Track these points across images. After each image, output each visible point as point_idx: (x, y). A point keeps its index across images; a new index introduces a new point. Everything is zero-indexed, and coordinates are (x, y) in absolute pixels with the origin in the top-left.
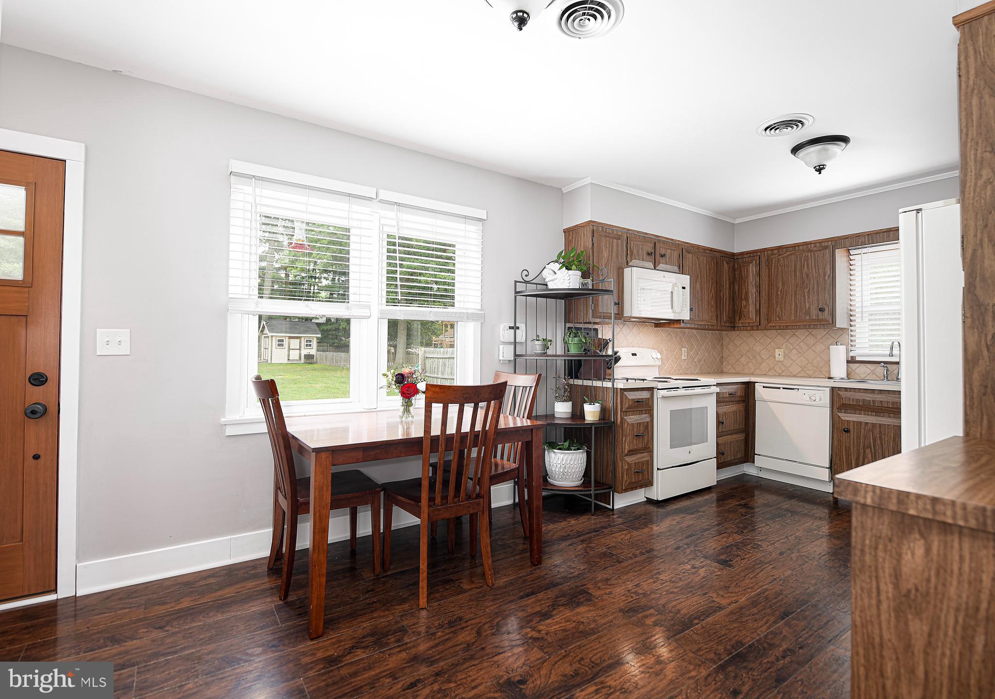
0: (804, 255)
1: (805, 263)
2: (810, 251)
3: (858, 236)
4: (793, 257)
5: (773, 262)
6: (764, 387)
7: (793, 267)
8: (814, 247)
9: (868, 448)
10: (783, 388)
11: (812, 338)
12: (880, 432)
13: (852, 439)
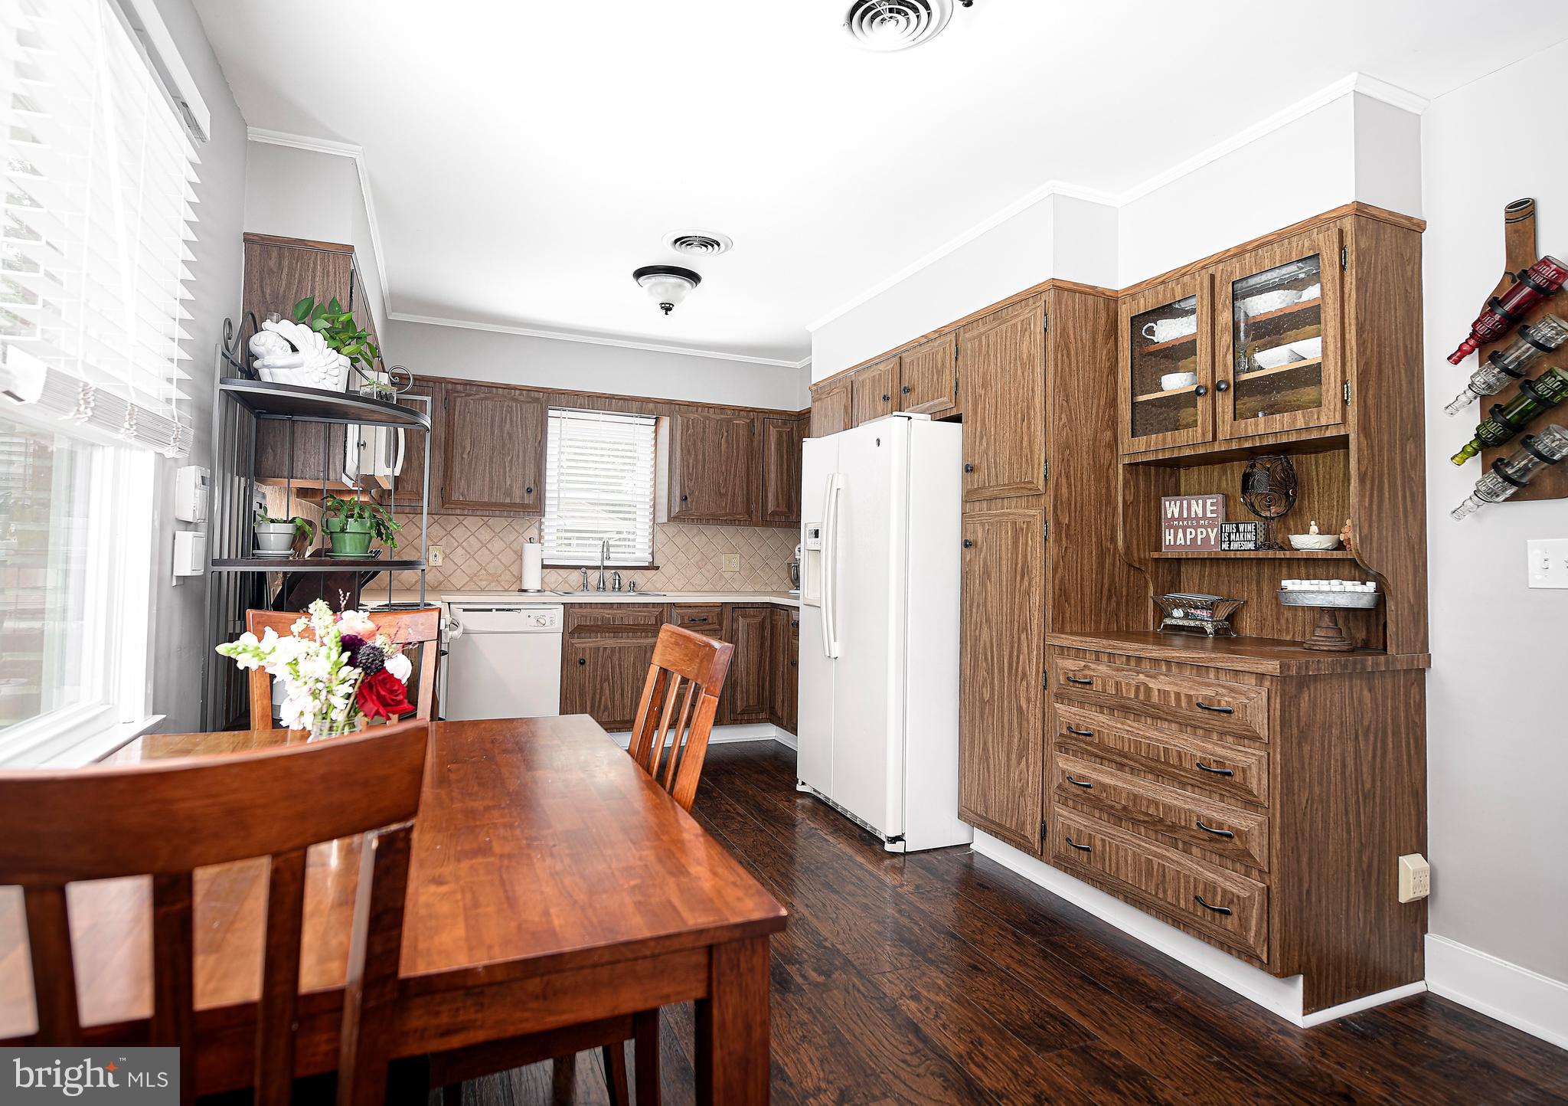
0: (506, 403)
1: (508, 418)
2: (516, 400)
3: (577, 394)
4: (490, 404)
5: (458, 404)
6: (464, 610)
7: (490, 419)
8: (520, 395)
9: (605, 682)
10: (497, 610)
11: (489, 530)
12: (620, 658)
13: (587, 672)
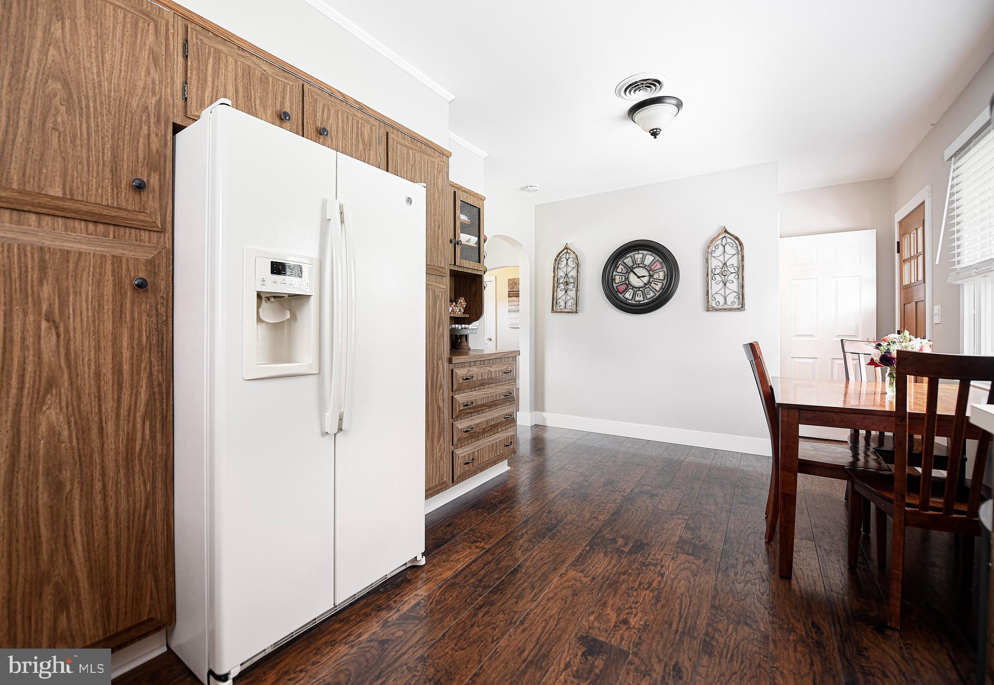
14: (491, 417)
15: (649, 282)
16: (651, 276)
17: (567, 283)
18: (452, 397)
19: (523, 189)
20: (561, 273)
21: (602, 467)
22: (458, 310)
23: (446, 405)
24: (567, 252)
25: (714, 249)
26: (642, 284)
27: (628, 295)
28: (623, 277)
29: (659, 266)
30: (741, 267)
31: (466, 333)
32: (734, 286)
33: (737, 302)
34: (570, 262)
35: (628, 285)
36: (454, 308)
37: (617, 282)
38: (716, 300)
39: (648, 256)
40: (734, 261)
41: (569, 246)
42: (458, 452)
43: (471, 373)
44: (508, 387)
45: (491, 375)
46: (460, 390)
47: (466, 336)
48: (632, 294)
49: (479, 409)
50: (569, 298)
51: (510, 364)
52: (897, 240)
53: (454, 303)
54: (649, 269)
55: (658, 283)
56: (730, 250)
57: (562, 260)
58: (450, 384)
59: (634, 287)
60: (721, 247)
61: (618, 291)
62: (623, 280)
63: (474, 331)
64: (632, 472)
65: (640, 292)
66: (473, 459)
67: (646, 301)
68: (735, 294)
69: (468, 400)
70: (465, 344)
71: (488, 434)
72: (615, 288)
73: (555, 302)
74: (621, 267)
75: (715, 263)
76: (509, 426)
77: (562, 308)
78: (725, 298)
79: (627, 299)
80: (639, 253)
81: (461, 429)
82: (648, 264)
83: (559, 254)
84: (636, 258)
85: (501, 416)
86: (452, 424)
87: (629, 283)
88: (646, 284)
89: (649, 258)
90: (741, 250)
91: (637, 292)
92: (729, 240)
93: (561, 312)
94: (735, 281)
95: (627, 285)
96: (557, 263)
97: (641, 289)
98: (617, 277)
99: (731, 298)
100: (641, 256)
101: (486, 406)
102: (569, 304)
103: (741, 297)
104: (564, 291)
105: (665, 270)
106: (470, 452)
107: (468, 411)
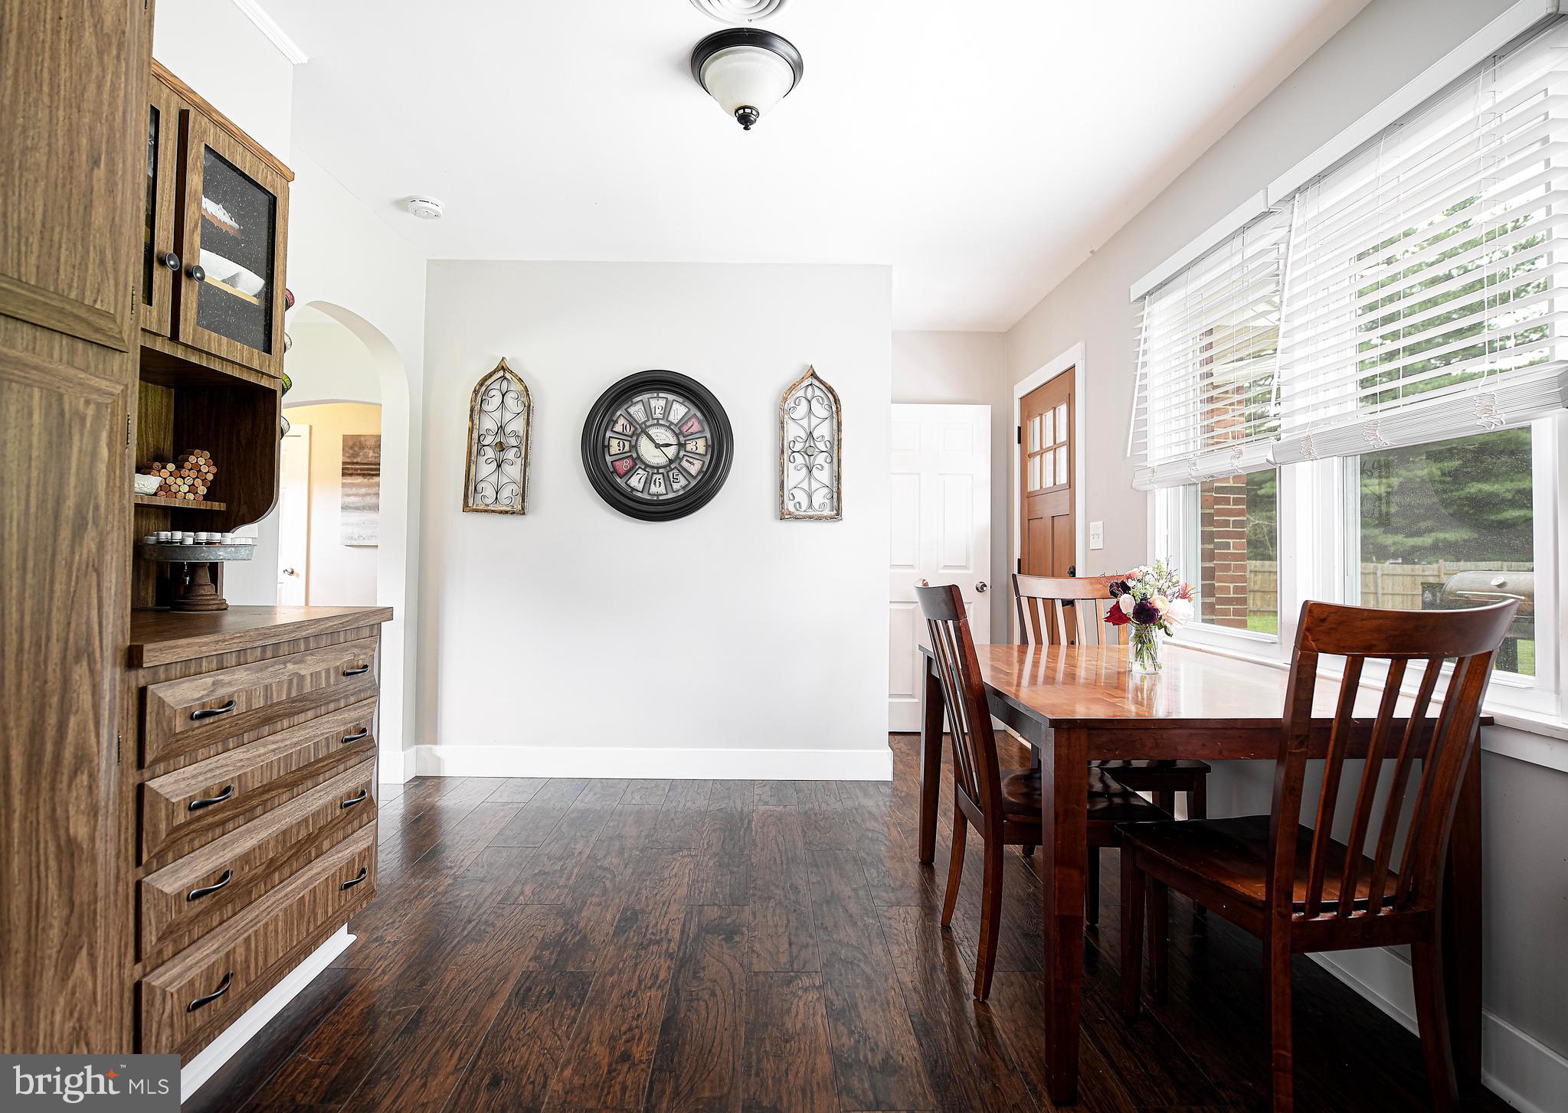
14: (299, 816)
15: (677, 458)
16: (681, 446)
17: (501, 447)
18: (140, 789)
19: (404, 204)
20: (488, 424)
21: (599, 872)
22: (185, 488)
23: (107, 825)
24: (504, 378)
25: (793, 405)
26: (663, 461)
27: (636, 481)
28: (627, 444)
29: (696, 427)
30: (836, 443)
31: (212, 559)
32: (824, 476)
33: (829, 504)
34: (510, 400)
35: (637, 461)
36: (171, 480)
37: (613, 452)
38: (796, 500)
39: (676, 406)
40: (824, 430)
41: (509, 364)
42: (158, 980)
43: (223, 692)
44: (354, 714)
45: (300, 686)
46: (176, 753)
47: (214, 569)
48: (643, 480)
49: (254, 802)
50: (505, 480)
51: (362, 647)
52: (1017, 423)
53: (171, 467)
54: (677, 430)
55: (695, 462)
56: (820, 411)
57: (492, 393)
58: (131, 744)
59: (647, 466)
60: (804, 403)
61: (615, 471)
62: (627, 448)
63: (243, 552)
64: (666, 874)
65: (660, 476)
66: (226, 980)
67: (671, 495)
68: (826, 490)
69: (209, 783)
70: (208, 590)
71: (286, 871)
72: (609, 464)
73: (471, 488)
74: (622, 421)
75: (793, 431)
76: (356, 824)
77: (489, 501)
78: (810, 497)
79: (633, 489)
80: (658, 397)
81: (179, 894)
82: (676, 422)
83: (485, 379)
84: (653, 406)
85: (332, 803)
86: (138, 885)
87: (639, 457)
88: (671, 461)
89: (679, 410)
90: (837, 412)
91: (655, 477)
92: (818, 392)
93: (486, 511)
94: (826, 466)
95: (634, 460)
96: (479, 399)
97: (661, 471)
98: (614, 443)
99: (821, 497)
100: (662, 403)
101: (278, 787)
102: (505, 493)
103: (835, 496)
104: (494, 465)
105: (708, 435)
106: (213, 958)
107: (210, 820)
